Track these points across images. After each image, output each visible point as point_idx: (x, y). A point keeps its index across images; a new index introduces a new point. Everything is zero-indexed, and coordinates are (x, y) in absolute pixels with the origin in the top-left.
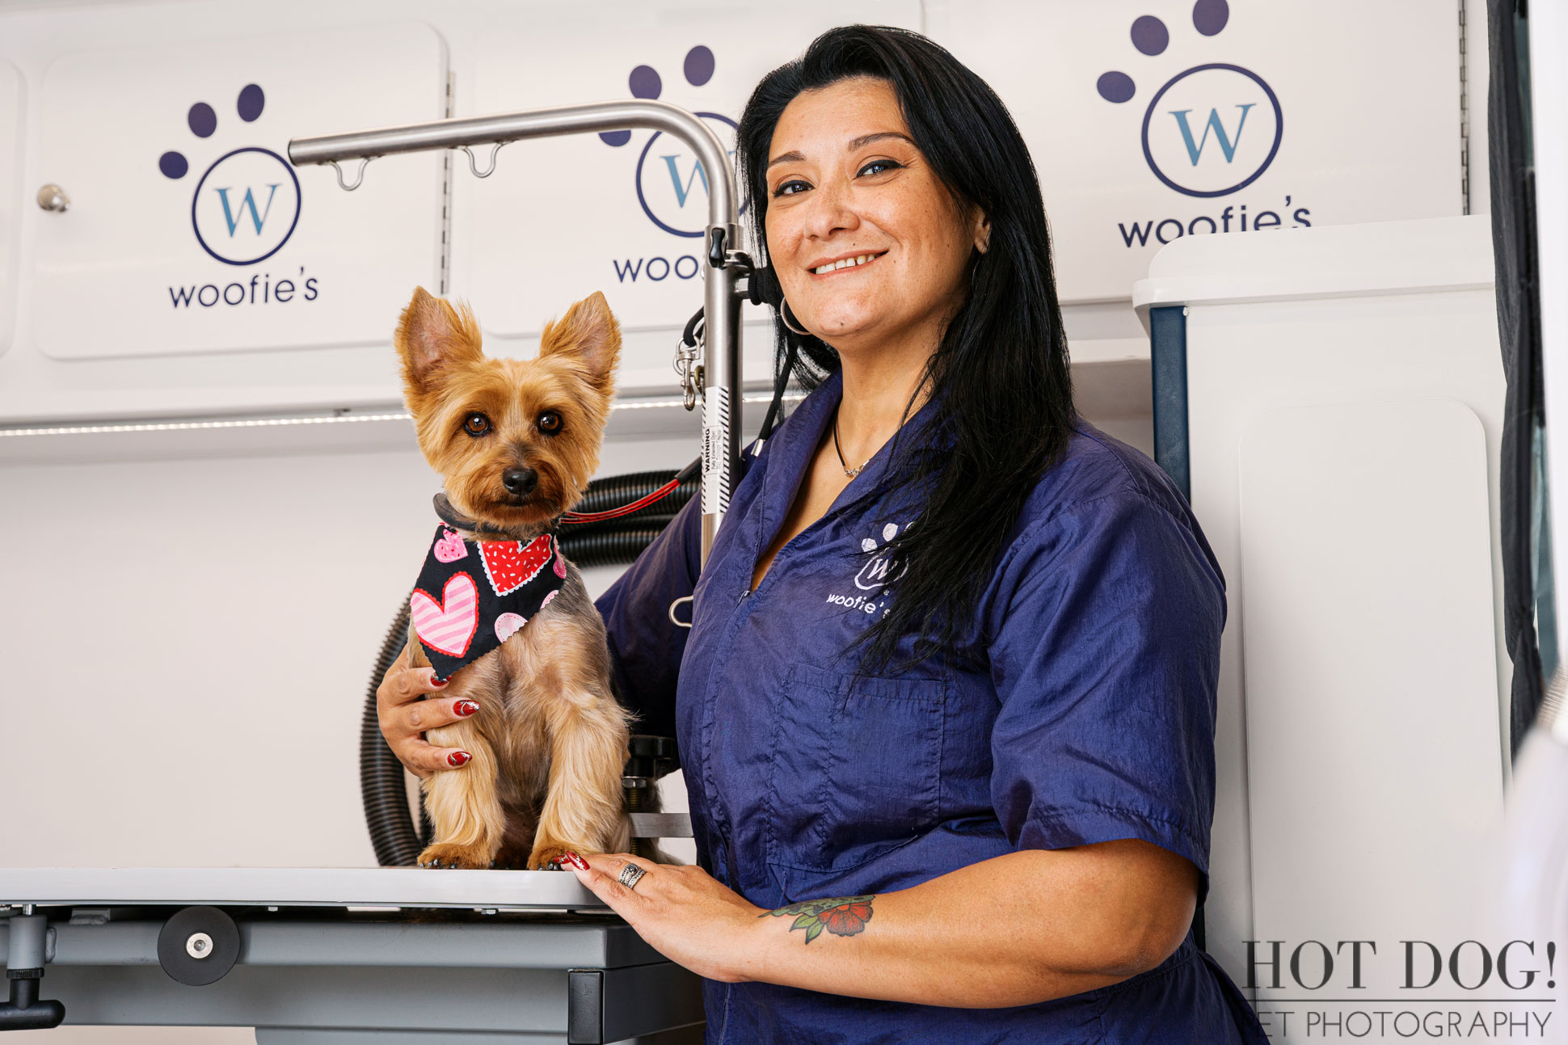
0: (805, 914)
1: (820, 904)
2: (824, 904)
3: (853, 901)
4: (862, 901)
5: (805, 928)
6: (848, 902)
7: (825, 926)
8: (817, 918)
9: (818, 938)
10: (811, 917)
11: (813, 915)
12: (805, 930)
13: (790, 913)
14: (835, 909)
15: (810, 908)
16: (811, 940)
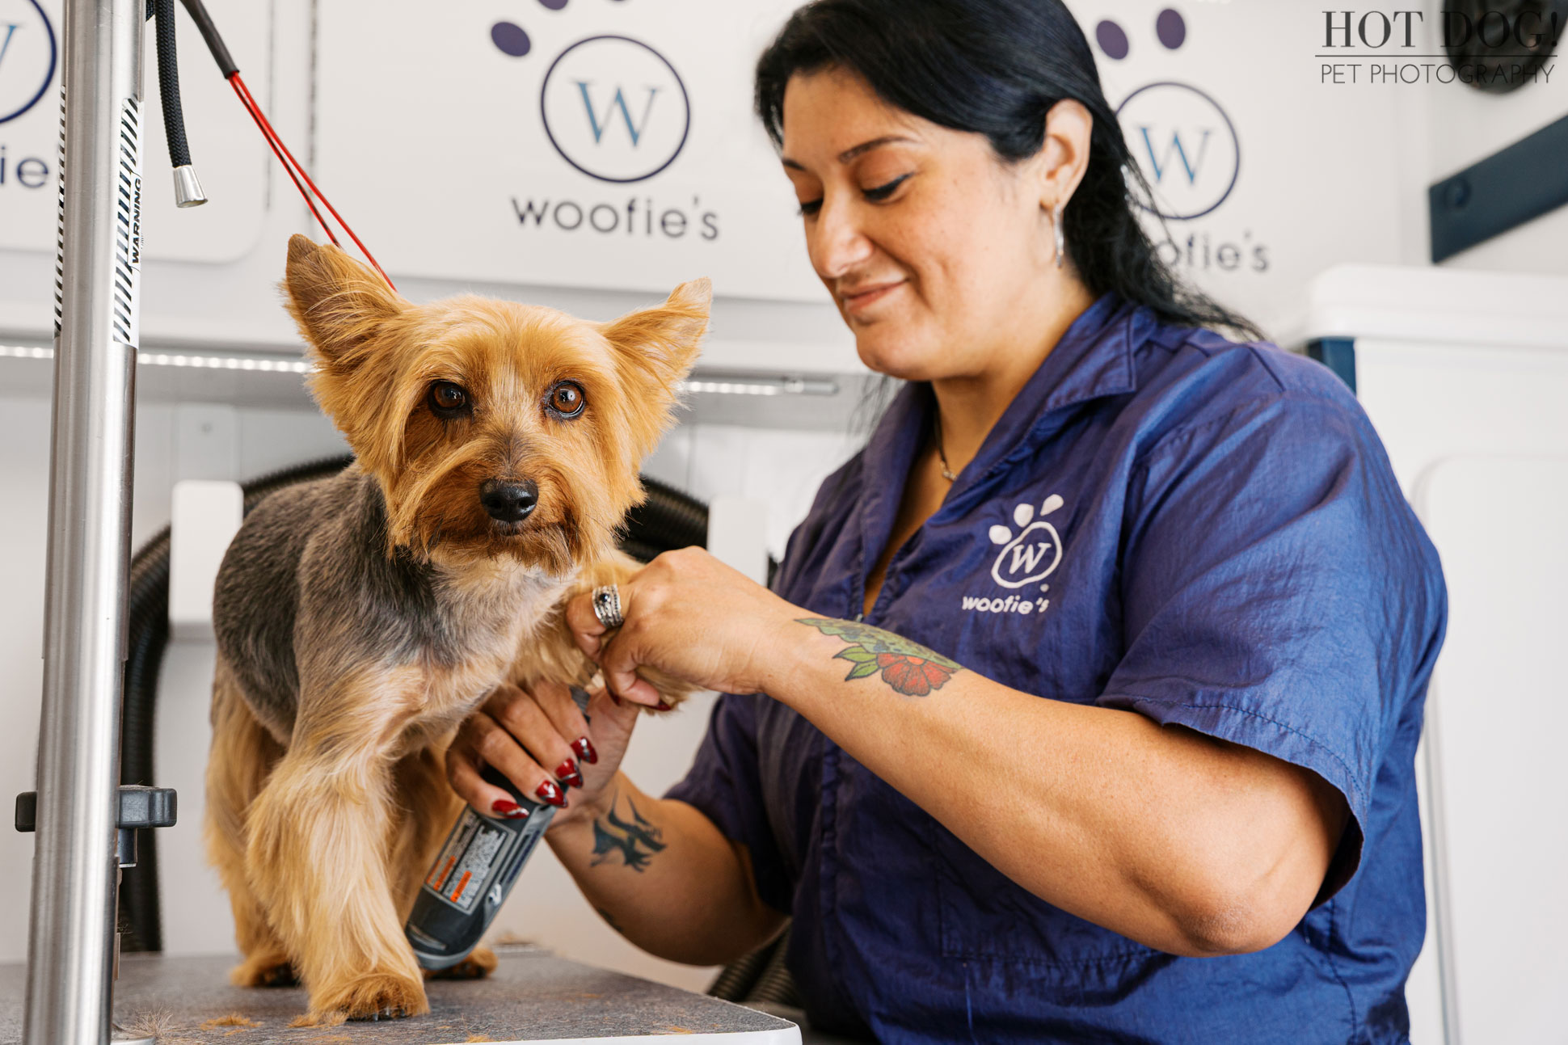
0: (861, 646)
1: (887, 642)
2: (893, 644)
3: (932, 659)
4: (944, 664)
5: (852, 661)
6: (925, 657)
7: (880, 671)
8: (874, 656)
9: (865, 679)
10: (868, 652)
11: (871, 651)
12: (853, 664)
13: (843, 636)
14: (903, 658)
15: (872, 640)
16: (854, 678)
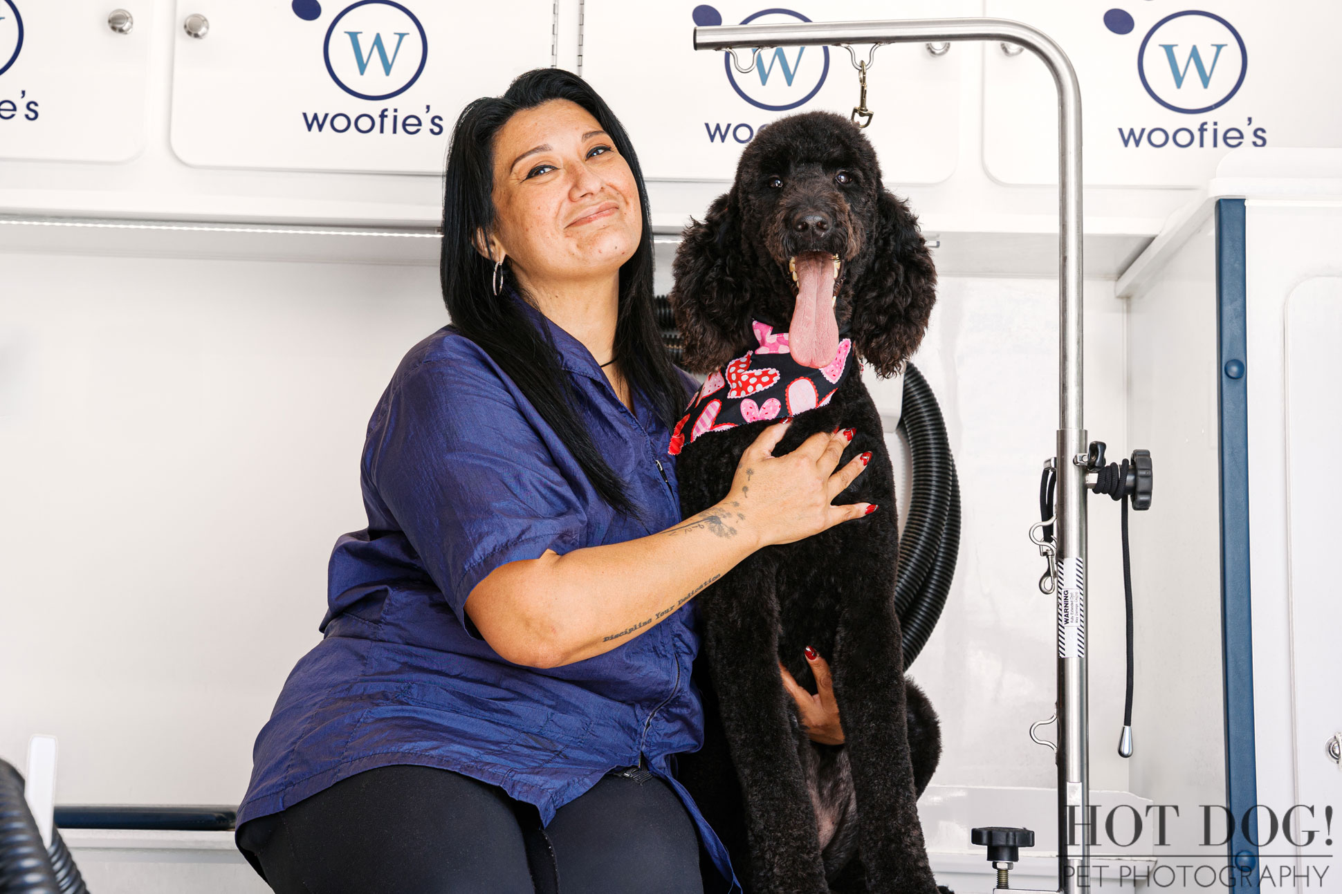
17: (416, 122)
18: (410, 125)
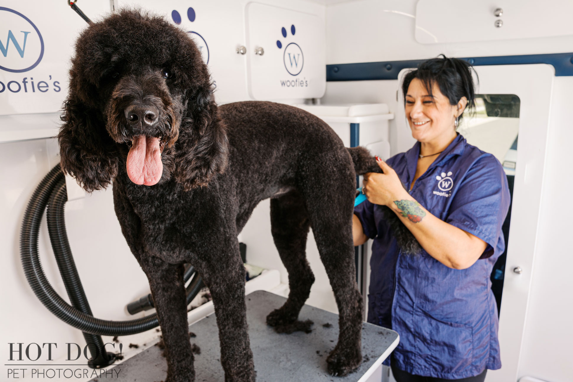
17: (45, 85)
18: (42, 87)
